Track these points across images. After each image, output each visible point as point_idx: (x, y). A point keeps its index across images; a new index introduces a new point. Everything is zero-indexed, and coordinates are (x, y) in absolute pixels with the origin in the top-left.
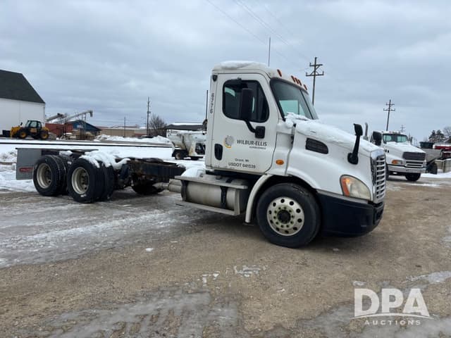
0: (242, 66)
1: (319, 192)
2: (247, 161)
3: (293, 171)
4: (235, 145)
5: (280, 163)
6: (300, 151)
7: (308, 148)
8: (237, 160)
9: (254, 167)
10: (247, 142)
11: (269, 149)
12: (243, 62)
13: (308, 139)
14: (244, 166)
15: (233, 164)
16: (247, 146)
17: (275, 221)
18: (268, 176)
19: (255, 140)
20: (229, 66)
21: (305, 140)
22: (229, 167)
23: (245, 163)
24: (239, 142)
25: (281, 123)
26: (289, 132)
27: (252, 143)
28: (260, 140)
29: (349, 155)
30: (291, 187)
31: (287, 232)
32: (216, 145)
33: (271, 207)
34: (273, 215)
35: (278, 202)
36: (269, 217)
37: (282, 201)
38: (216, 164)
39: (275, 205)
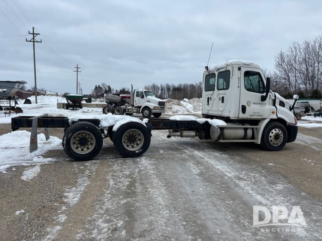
1: (288, 124)
2: (258, 113)
3: (280, 116)
4: (252, 105)
5: (273, 113)
6: (278, 107)
7: (280, 105)
8: (253, 113)
9: (262, 116)
10: (257, 104)
11: (267, 107)
12: (252, 62)
13: (280, 101)
14: (257, 116)
15: (251, 115)
16: (258, 106)
17: (273, 140)
18: (269, 120)
19: (261, 102)
20: (246, 63)
22: (249, 117)
24: (254, 103)
27: (260, 104)
28: (263, 102)
29: (290, 107)
31: (277, 144)
32: (243, 106)
33: (271, 134)
34: (273, 137)
35: (273, 131)
36: (270, 139)
37: (275, 130)
38: (242, 116)
39: (272, 133)
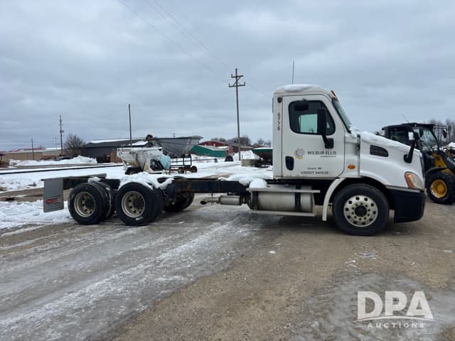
0: (305, 89)
1: (387, 187)
2: (319, 168)
3: (365, 172)
4: (306, 156)
5: (352, 167)
6: (366, 156)
7: (372, 153)
8: (309, 169)
9: (327, 173)
10: (317, 153)
11: (340, 157)
12: (305, 85)
13: (371, 146)
14: (316, 173)
15: (305, 173)
16: (318, 156)
17: (353, 216)
18: (342, 180)
19: (325, 150)
20: (293, 89)
21: (369, 147)
22: (301, 175)
23: (318, 171)
24: (309, 153)
25: (347, 135)
26: (356, 141)
27: (323, 153)
28: (330, 150)
29: (405, 156)
30: (363, 186)
31: (364, 223)
32: (287, 158)
33: (347, 205)
34: (351, 211)
35: (353, 200)
36: (346, 214)
37: (358, 199)
38: (287, 173)
39: (350, 202)
